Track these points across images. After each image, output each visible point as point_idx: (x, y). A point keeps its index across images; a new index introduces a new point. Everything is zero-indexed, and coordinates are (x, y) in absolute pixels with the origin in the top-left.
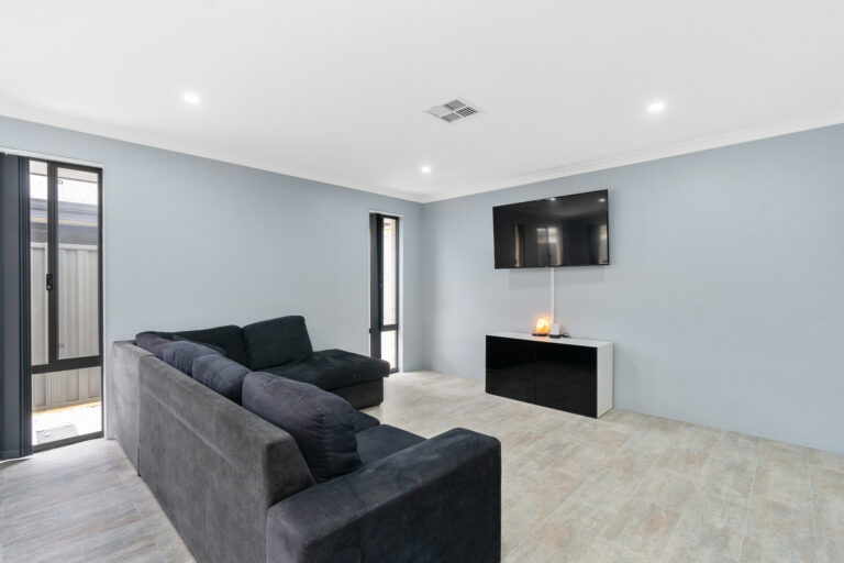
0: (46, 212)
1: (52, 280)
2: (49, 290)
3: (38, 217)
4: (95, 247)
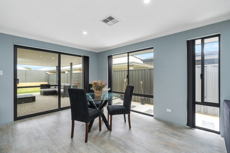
0: (201, 56)
1: (202, 76)
2: (201, 79)
3: (198, 58)
4: (218, 65)
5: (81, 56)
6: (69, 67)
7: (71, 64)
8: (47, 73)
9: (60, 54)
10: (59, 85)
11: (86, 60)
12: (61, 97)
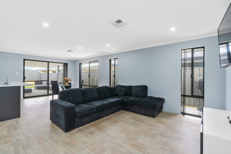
5: (62, 63)
6: (57, 68)
7: (58, 67)
8: (40, 72)
9: (48, 62)
10: (48, 81)
11: (66, 65)
12: (49, 90)
